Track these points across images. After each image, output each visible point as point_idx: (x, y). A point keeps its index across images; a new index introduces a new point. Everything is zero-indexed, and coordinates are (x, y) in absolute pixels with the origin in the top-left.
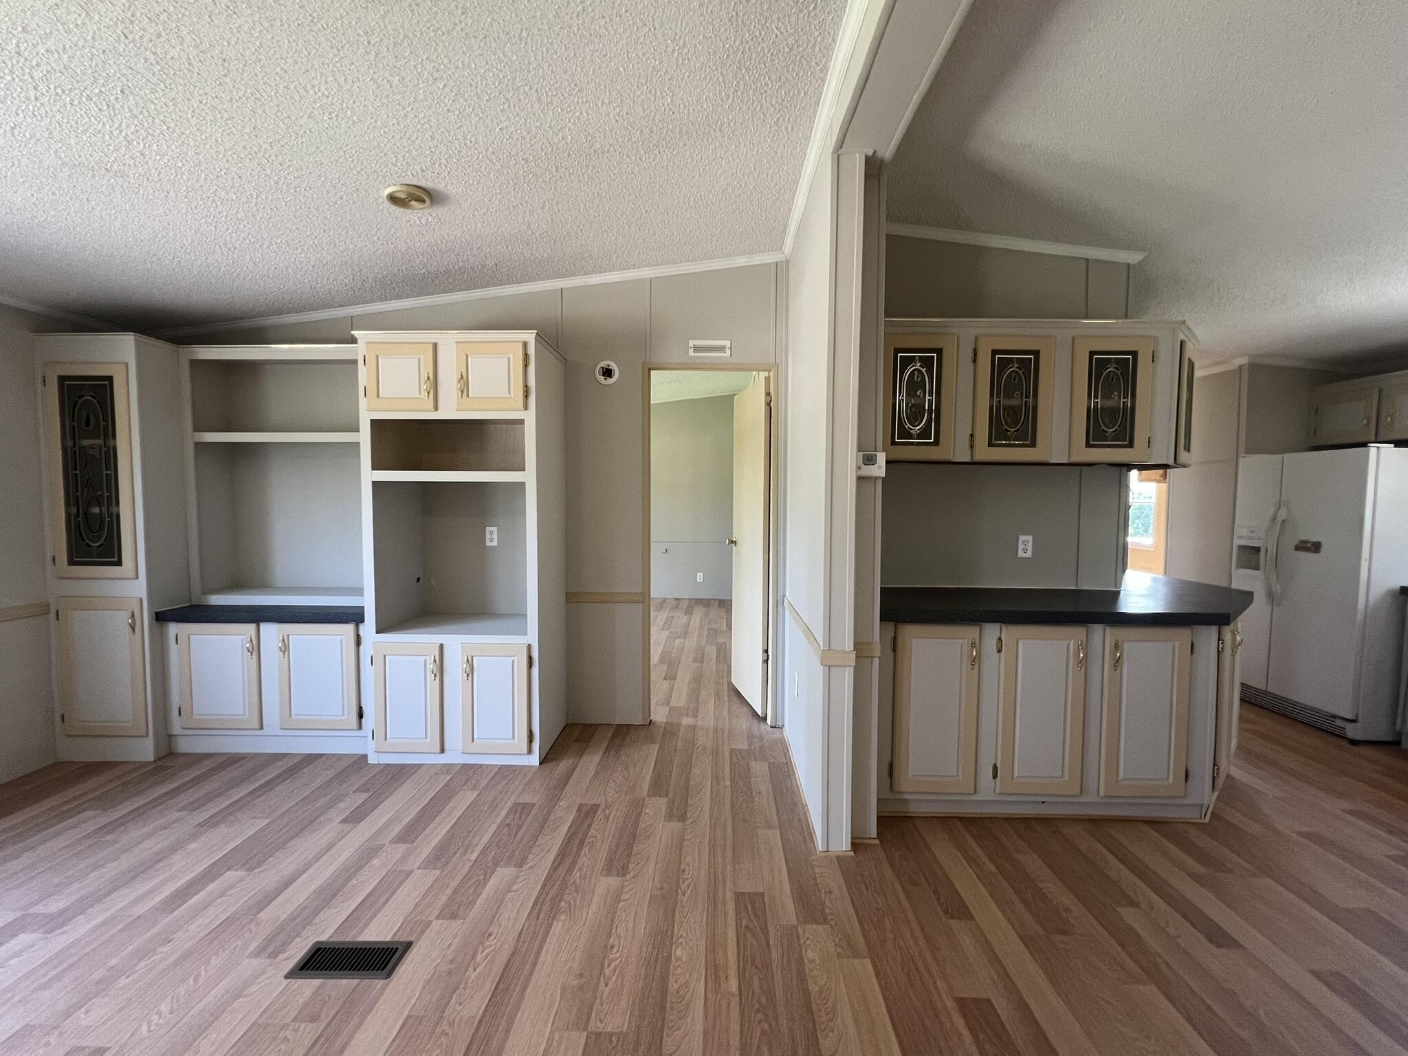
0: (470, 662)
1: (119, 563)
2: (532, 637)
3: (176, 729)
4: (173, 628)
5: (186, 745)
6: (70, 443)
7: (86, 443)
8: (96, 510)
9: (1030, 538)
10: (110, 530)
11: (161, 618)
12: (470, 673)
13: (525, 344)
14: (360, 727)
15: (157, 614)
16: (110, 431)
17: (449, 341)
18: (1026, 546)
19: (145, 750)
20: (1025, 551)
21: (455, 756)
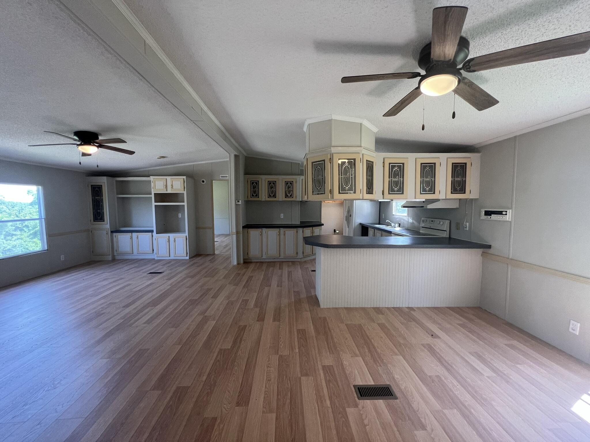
0: (175, 239)
1: (104, 221)
2: (187, 234)
3: (115, 254)
4: (114, 234)
5: (117, 257)
6: (93, 198)
7: (97, 198)
8: (99, 211)
9: (283, 214)
10: (102, 215)
11: (112, 232)
12: (175, 241)
13: (184, 179)
14: (153, 253)
15: (111, 231)
16: (101, 195)
17: (169, 178)
18: (282, 216)
19: (110, 258)
20: (282, 217)
21: (172, 257)
